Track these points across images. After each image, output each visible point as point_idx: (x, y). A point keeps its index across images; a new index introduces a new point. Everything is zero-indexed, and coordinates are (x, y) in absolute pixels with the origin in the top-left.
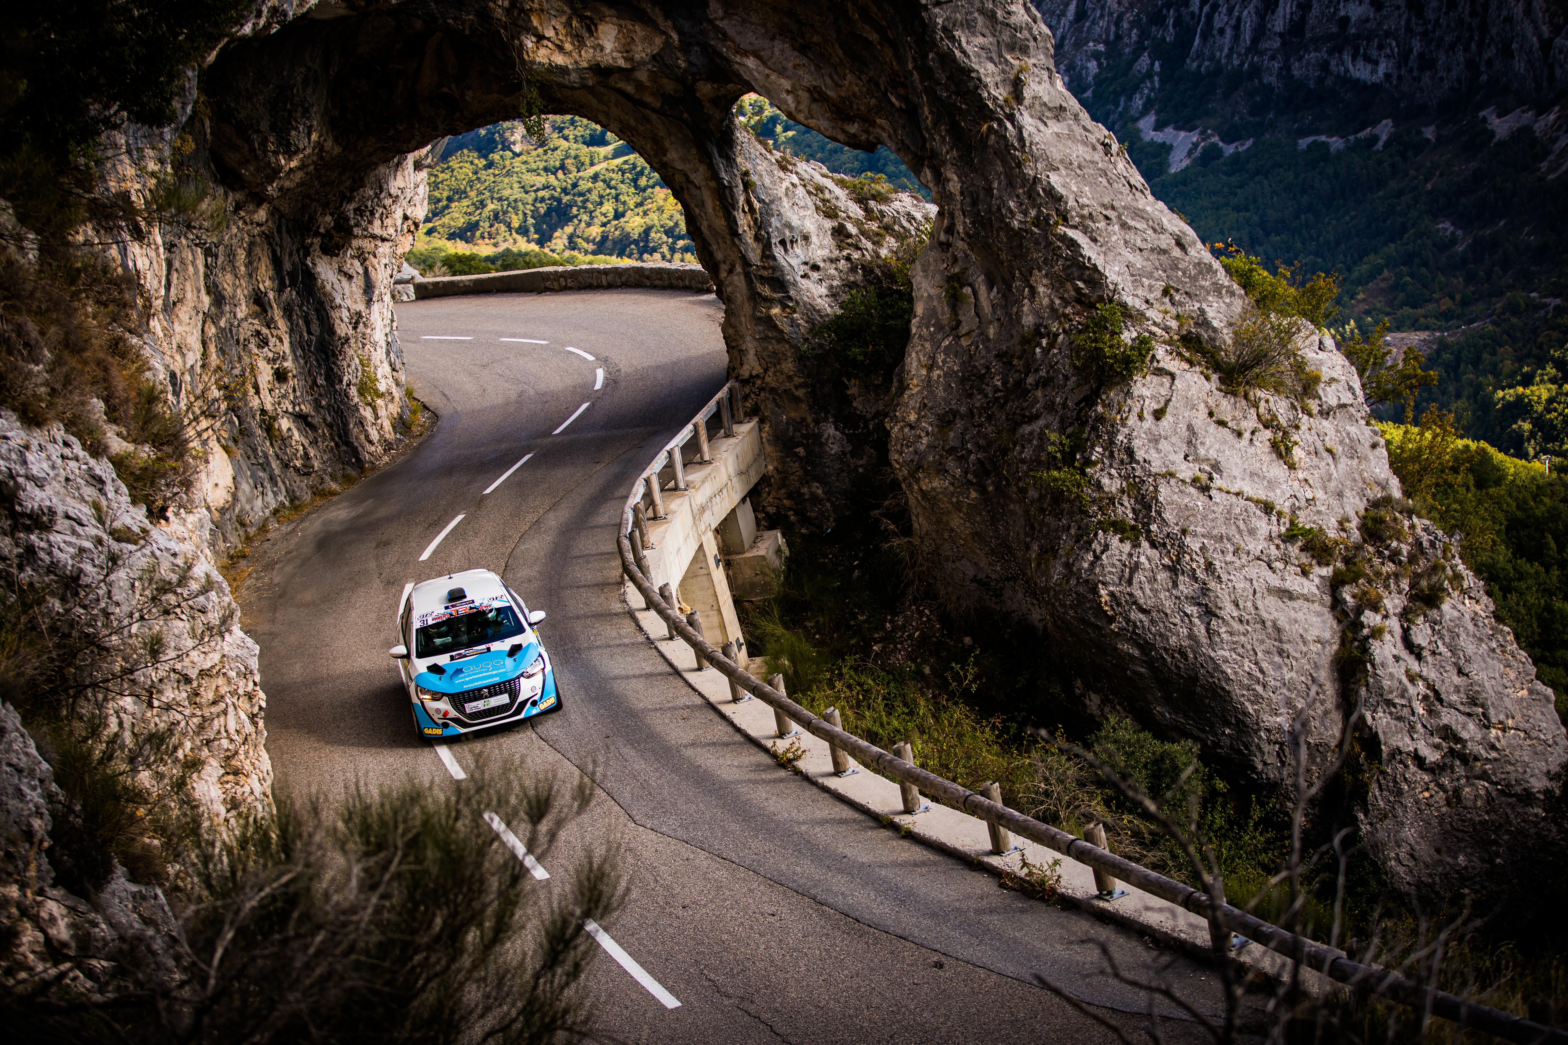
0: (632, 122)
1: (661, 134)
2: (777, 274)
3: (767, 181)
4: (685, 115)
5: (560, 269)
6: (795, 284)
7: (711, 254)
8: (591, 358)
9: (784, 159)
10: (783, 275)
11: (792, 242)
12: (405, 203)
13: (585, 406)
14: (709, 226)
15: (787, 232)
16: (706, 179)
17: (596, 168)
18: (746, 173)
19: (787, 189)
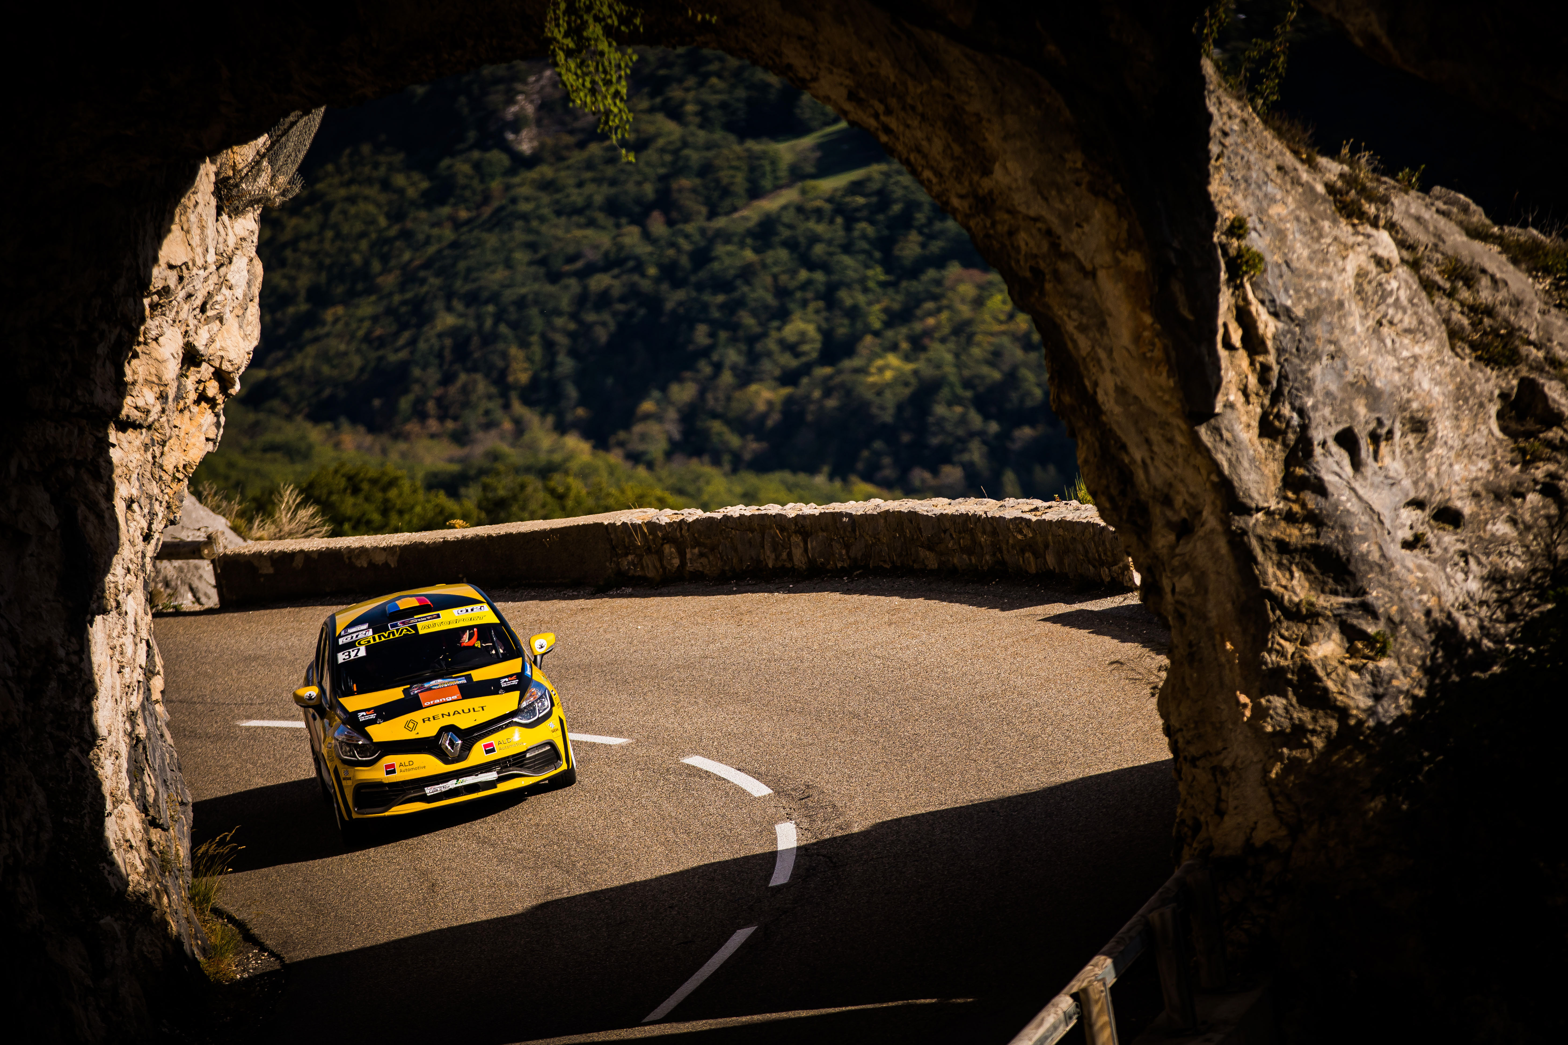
0: (888, 71)
1: (975, 106)
2: (1329, 538)
3: (1301, 251)
4: (1051, 48)
5: (665, 516)
6: (1384, 566)
7: (1125, 477)
8: (758, 789)
9: (1350, 180)
10: (1347, 540)
11: (1375, 438)
12: (186, 312)
13: (740, 936)
14: (1122, 391)
15: (1362, 410)
16: (1114, 246)
17: (770, 205)
18: (1238, 228)
19: (1361, 274)
